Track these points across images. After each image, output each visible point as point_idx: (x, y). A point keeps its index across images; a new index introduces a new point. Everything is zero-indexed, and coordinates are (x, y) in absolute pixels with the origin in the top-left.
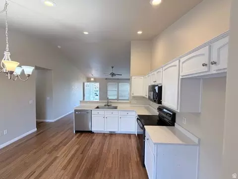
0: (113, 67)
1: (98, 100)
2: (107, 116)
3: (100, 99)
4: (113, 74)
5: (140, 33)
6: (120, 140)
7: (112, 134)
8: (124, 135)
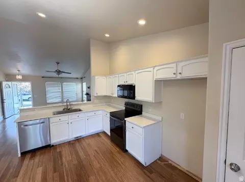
0: (58, 63)
1: (31, 107)
2: (72, 121)
3: (34, 105)
4: (59, 72)
5: (107, 35)
6: (92, 142)
7: (78, 140)
8: (92, 136)
